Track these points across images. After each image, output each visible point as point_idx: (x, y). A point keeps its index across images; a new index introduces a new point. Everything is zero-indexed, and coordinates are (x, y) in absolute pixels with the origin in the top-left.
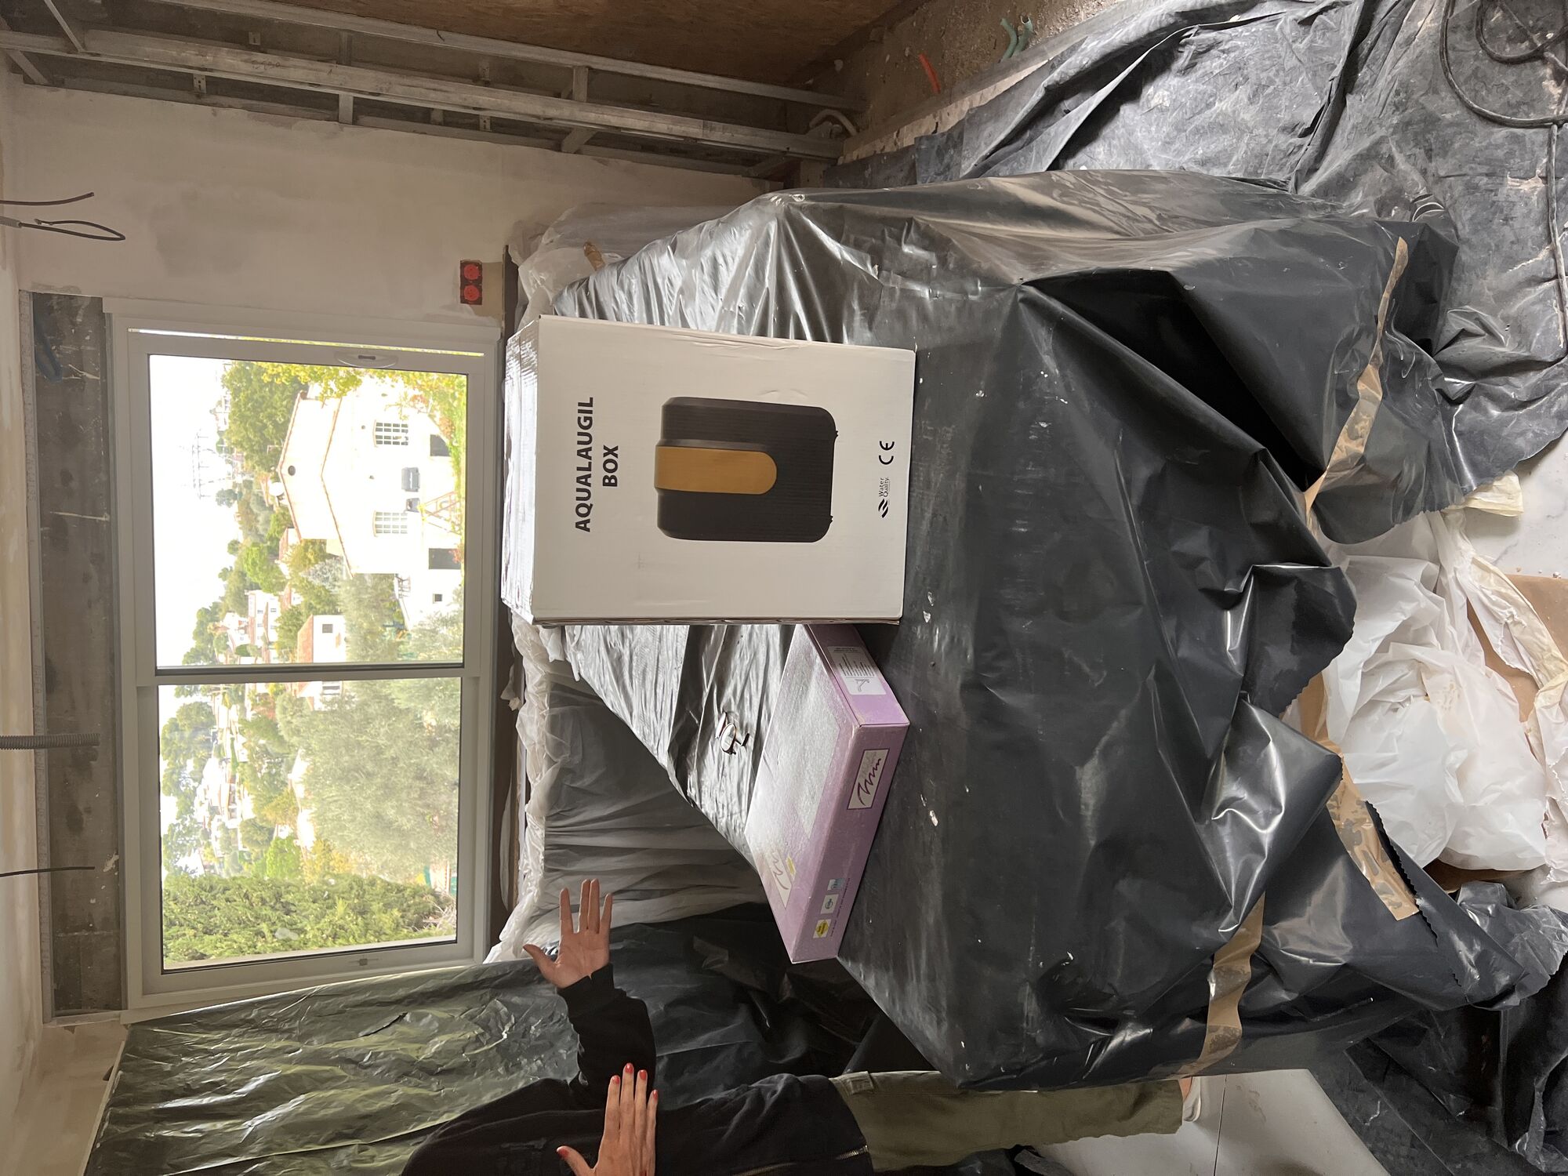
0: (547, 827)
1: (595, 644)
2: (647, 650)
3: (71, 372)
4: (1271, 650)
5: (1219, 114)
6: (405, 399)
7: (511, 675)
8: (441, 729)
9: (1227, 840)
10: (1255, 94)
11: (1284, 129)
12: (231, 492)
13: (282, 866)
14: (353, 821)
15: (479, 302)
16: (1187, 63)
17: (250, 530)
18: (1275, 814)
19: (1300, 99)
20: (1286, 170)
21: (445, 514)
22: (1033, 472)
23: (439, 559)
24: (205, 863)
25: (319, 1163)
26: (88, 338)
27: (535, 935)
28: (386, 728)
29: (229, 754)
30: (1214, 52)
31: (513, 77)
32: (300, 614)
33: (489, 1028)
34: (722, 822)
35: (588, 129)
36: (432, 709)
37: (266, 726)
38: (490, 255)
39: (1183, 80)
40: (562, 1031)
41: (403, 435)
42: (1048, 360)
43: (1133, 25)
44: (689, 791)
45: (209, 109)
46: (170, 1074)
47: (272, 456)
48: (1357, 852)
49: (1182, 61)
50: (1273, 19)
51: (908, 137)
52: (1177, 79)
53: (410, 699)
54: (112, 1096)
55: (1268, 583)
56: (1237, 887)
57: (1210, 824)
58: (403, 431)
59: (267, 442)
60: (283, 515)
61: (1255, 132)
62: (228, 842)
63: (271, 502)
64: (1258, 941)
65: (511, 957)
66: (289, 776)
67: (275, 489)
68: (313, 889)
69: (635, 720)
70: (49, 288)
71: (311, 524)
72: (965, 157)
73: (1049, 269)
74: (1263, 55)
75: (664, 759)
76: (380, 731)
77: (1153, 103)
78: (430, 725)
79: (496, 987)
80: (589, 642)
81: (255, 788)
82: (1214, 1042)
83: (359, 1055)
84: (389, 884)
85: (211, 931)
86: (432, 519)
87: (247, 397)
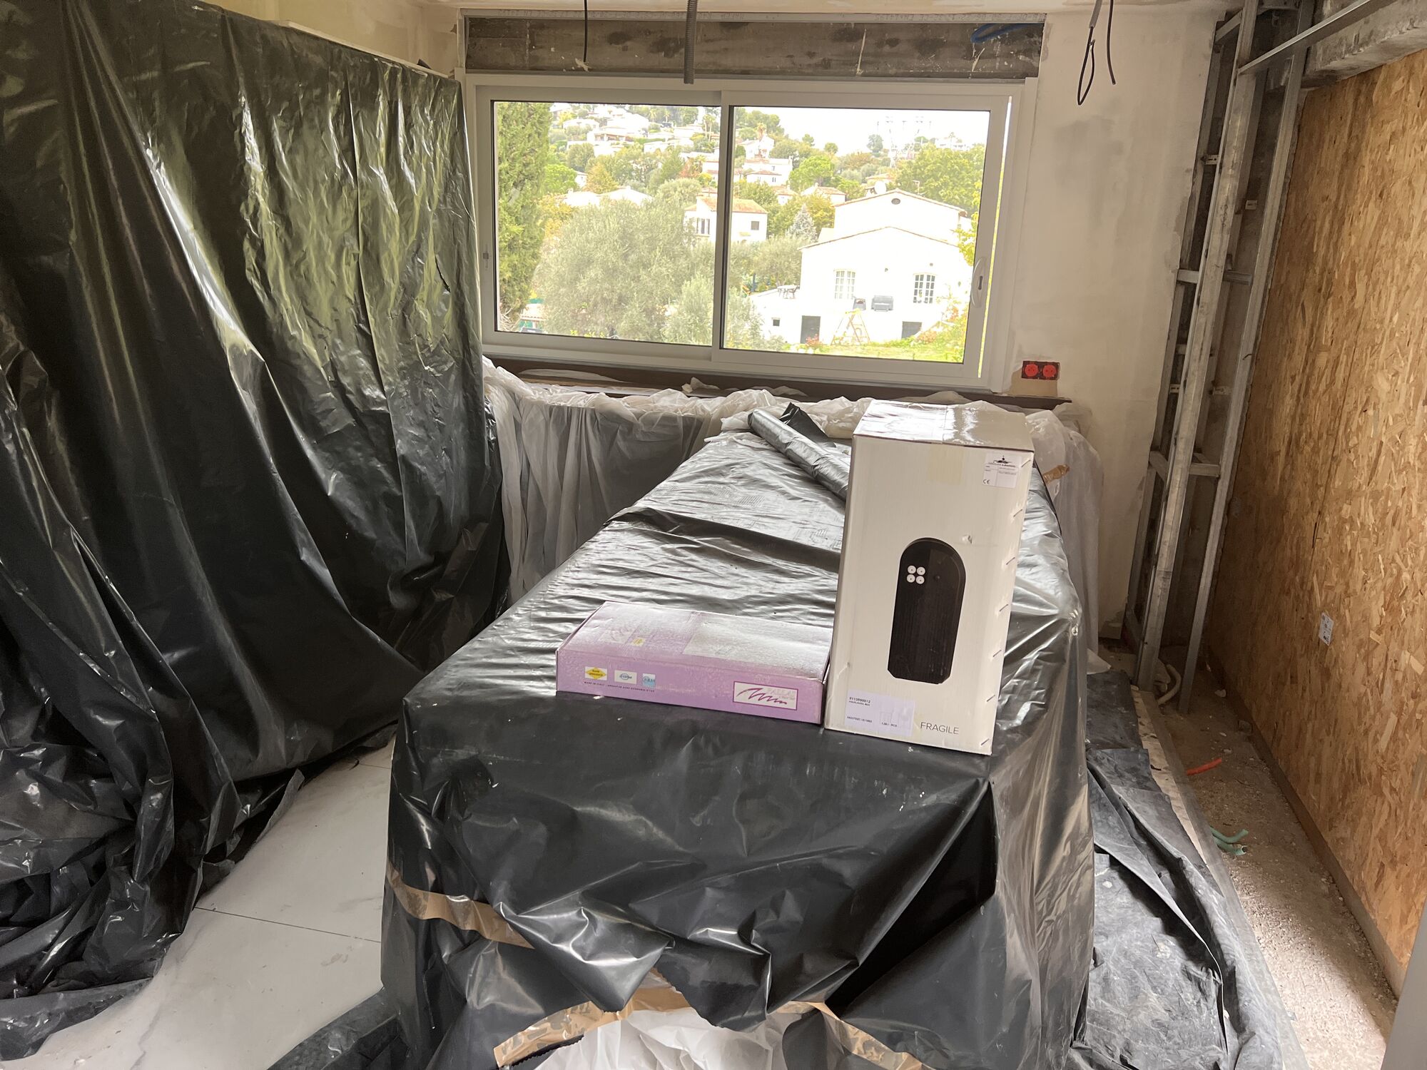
0: (586, 409)
1: (734, 456)
2: (727, 496)
3: (978, 50)
4: (706, 966)
5: (1146, 995)
6: (955, 302)
7: (711, 386)
8: (662, 320)
9: (565, 915)
10: (1160, 1025)
11: (1128, 1043)
12: (880, 147)
13: (551, 177)
14: (587, 241)
15: (1024, 376)
16: (1192, 973)
17: (845, 163)
18: (583, 955)
19: (1152, 1057)
20: (1094, 1043)
21: (850, 332)
22: (851, 782)
23: (810, 326)
24: (559, 113)
25: (349, 223)
26: (1006, 63)
27: (500, 395)
28: (666, 273)
29: (651, 137)
30: (1199, 994)
31: (1213, 414)
32: (770, 203)
33: (434, 356)
34: (592, 546)
35: (1167, 474)
36: (680, 313)
37: (673, 170)
38: (1063, 387)
39: (1179, 969)
40: (426, 413)
41: (923, 299)
42: (932, 799)
43: (1228, 932)
44: (616, 522)
45: (1192, 166)
46: (422, 112)
47: (910, 185)
48: (545, 1024)
49: (1194, 970)
50: (1223, 1043)
51: (1150, 745)
52: (1180, 965)
53: (689, 294)
54: (410, 69)
55: (757, 965)
56: (532, 920)
57: (578, 905)
58: (926, 299)
59: (923, 181)
60: (858, 192)
61: (1128, 1022)
62: (575, 133)
63: (869, 182)
64: (487, 937)
65: (485, 374)
66: (628, 187)
67: (881, 187)
68: (534, 206)
69: (672, 484)
70: (1047, 36)
71: (848, 216)
72: (1128, 790)
73: (1002, 806)
74: (1193, 1033)
75: (641, 504)
76: (662, 268)
77: (1160, 944)
78: (666, 310)
79: (464, 363)
80: (736, 451)
81: (620, 157)
82: (416, 896)
83: (422, 254)
84: (533, 270)
85: (506, 121)
86: (846, 322)
87: (963, 165)
